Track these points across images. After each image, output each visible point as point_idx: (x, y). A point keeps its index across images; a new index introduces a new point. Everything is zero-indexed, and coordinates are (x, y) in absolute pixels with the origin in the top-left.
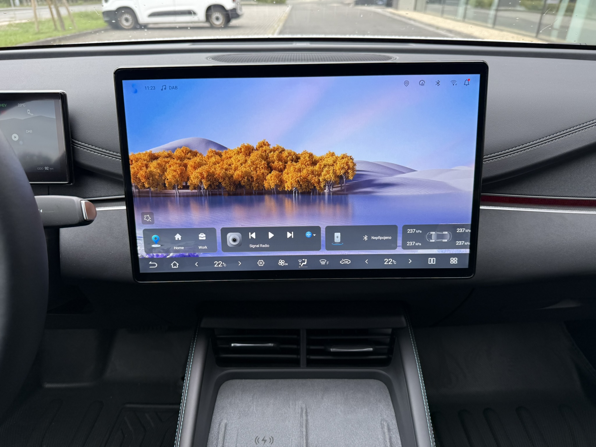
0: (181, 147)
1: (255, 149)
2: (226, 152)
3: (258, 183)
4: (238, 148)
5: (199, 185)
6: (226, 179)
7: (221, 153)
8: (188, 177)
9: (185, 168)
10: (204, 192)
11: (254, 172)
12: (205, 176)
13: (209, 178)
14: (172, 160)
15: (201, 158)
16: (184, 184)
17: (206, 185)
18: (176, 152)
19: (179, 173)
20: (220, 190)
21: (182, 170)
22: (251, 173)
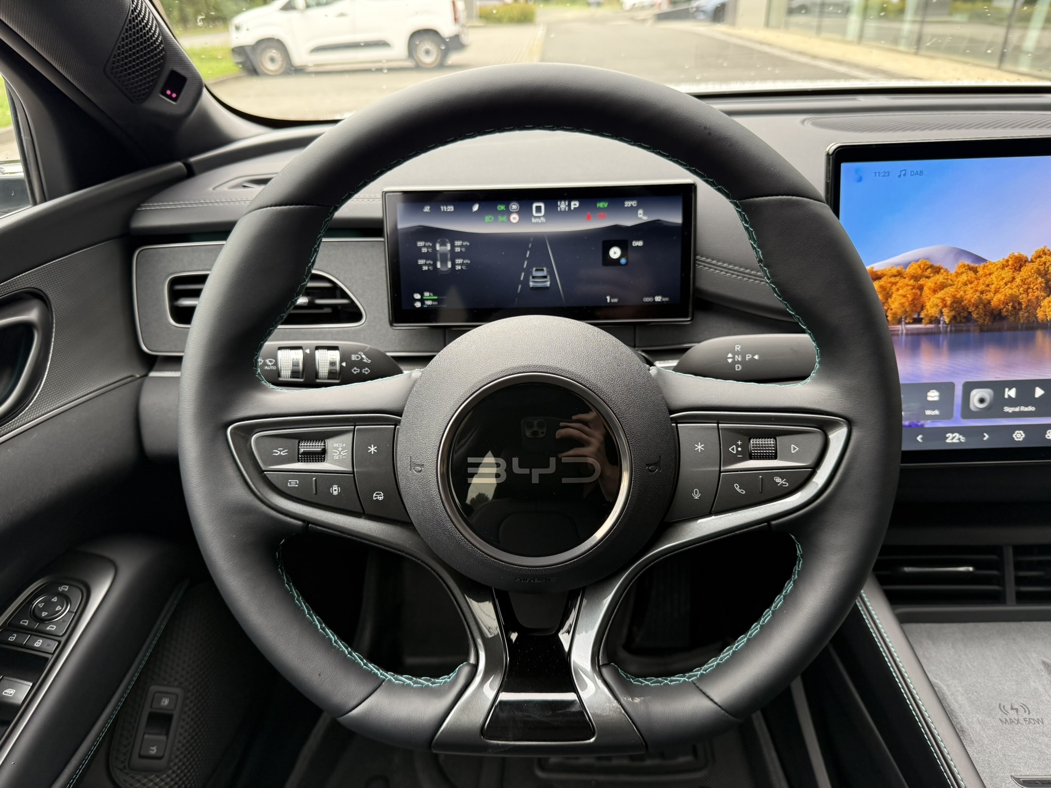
0: (917, 261)
1: (1030, 260)
2: (984, 265)
3: (1028, 312)
4: (1004, 259)
5: (937, 317)
6: (980, 307)
7: (977, 267)
8: (923, 305)
9: (919, 293)
10: (943, 327)
11: (1024, 296)
12: (949, 303)
13: (953, 306)
14: (903, 280)
15: (945, 276)
16: (916, 316)
17: (948, 316)
18: (910, 268)
19: (910, 299)
20: (969, 324)
21: (915, 294)
22: (1018, 296)
